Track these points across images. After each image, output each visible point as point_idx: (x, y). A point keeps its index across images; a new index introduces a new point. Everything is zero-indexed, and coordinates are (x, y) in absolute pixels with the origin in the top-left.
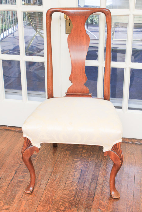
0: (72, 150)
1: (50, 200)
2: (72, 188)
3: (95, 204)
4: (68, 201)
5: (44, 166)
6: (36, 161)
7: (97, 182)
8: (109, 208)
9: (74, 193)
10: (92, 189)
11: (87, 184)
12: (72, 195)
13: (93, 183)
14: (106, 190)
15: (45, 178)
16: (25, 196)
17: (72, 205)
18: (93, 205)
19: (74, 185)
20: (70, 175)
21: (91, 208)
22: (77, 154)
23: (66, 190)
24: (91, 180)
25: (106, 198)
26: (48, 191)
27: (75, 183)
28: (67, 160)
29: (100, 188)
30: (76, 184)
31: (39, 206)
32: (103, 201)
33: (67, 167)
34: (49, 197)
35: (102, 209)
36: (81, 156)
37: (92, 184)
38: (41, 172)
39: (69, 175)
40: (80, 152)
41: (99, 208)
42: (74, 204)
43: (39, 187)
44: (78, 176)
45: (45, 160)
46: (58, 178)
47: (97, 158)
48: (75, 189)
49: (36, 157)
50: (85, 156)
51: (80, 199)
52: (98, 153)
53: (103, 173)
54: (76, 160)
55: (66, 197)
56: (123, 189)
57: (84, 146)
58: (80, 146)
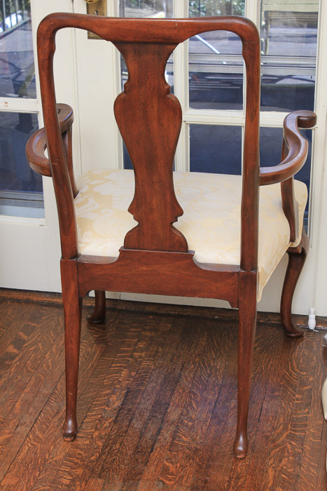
0: (109, 342)
1: (38, 460)
2: (97, 433)
3: (150, 471)
4: (83, 464)
5: (33, 379)
6: (13, 369)
7: (163, 417)
8: (185, 479)
9: (100, 444)
10: (149, 435)
12: (96, 448)
13: (153, 422)
14: (183, 437)
15: (31, 409)
17: (93, 471)
18: (146, 473)
19: (105, 425)
20: (97, 401)
21: (139, 480)
22: (122, 353)
23: (82, 437)
24: (148, 414)
25: (180, 456)
26: (35, 440)
27: (107, 420)
28: (92, 366)
29: (169, 432)
30: (110, 423)
31: (8, 475)
32: (172, 463)
33: (92, 383)
34: (35, 454)
35: (167, 482)
36: (131, 356)
37: (150, 422)
38: (23, 395)
39: (94, 403)
40: (129, 346)
41: (161, 478)
42: (98, 470)
43: (13, 430)
44: (118, 404)
45: (36, 367)
47: (172, 361)
48: (106, 435)
49: (15, 360)
50: (140, 357)
51: (114, 460)
52: (177, 348)
53: (182, 396)
54: (117, 367)
55: (80, 454)
56: (228, 435)
57: (143, 333)
58: (131, 332)
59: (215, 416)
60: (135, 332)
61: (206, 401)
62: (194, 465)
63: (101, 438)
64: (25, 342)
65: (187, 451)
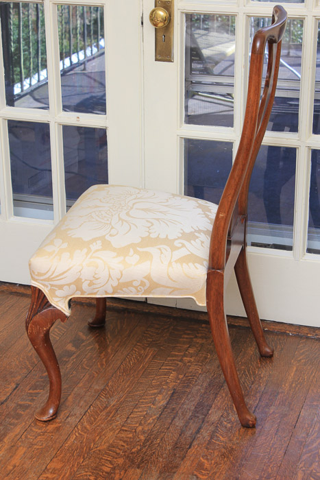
0: (162, 346)
1: (83, 448)
2: (140, 428)
3: (186, 465)
4: (125, 455)
5: (87, 376)
6: (70, 365)
7: (204, 418)
8: (217, 475)
9: (142, 438)
10: (188, 433)
11: (179, 423)
13: (194, 421)
14: (221, 437)
15: (82, 403)
16: (26, 437)
17: (132, 461)
18: (182, 467)
19: (149, 422)
20: (144, 399)
21: (174, 473)
22: (173, 357)
23: (126, 431)
24: (190, 414)
25: (216, 454)
26: (82, 431)
27: (151, 417)
28: (143, 367)
29: (208, 432)
30: (154, 420)
31: (55, 460)
32: (207, 459)
33: (141, 383)
34: (81, 443)
35: (201, 477)
36: (181, 361)
37: (191, 422)
38: (76, 389)
39: (141, 401)
40: (180, 351)
41: (196, 473)
42: (137, 461)
43: (63, 420)
44: (163, 403)
45: (91, 364)
46: (113, 406)
48: (148, 430)
49: (72, 357)
50: (189, 362)
51: (154, 453)
53: (224, 400)
54: (166, 369)
55: (123, 446)
56: (263, 438)
57: (195, 339)
58: (184, 338)
60: (187, 338)
62: (228, 463)
63: (144, 433)
64: (83, 341)
65: (223, 450)
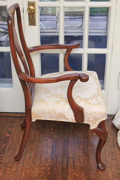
0: (40, 129)
1: (29, 177)
2: (47, 164)
3: (70, 177)
4: (46, 177)
5: (18, 146)
6: (10, 142)
7: (68, 156)
8: (82, 179)
9: (49, 168)
10: (65, 163)
11: (60, 160)
12: (48, 170)
13: (65, 158)
14: (77, 163)
16: (5, 176)
19: (49, 161)
20: (43, 152)
22: (46, 133)
23: (42, 166)
24: (62, 155)
25: (78, 170)
26: (26, 169)
27: (49, 159)
28: (37, 138)
29: (71, 161)
32: (76, 173)
33: (39, 145)
34: (27, 175)
36: (50, 134)
37: (64, 158)
38: (16, 152)
39: (42, 153)
40: (48, 130)
42: (51, 179)
43: (17, 166)
44: (50, 152)
45: (18, 141)
46: (33, 157)
47: (64, 134)
48: (50, 165)
49: (10, 139)
50: (53, 134)
51: (56, 174)
52: (64, 130)
53: (71, 148)
54: (46, 138)
55: (43, 173)
56: (91, 160)
57: (51, 125)
58: (47, 125)
59: (85, 154)
60: (48, 125)
61: (80, 148)
62: (84, 173)
63: (49, 166)
64: (11, 132)
65: (80, 168)
